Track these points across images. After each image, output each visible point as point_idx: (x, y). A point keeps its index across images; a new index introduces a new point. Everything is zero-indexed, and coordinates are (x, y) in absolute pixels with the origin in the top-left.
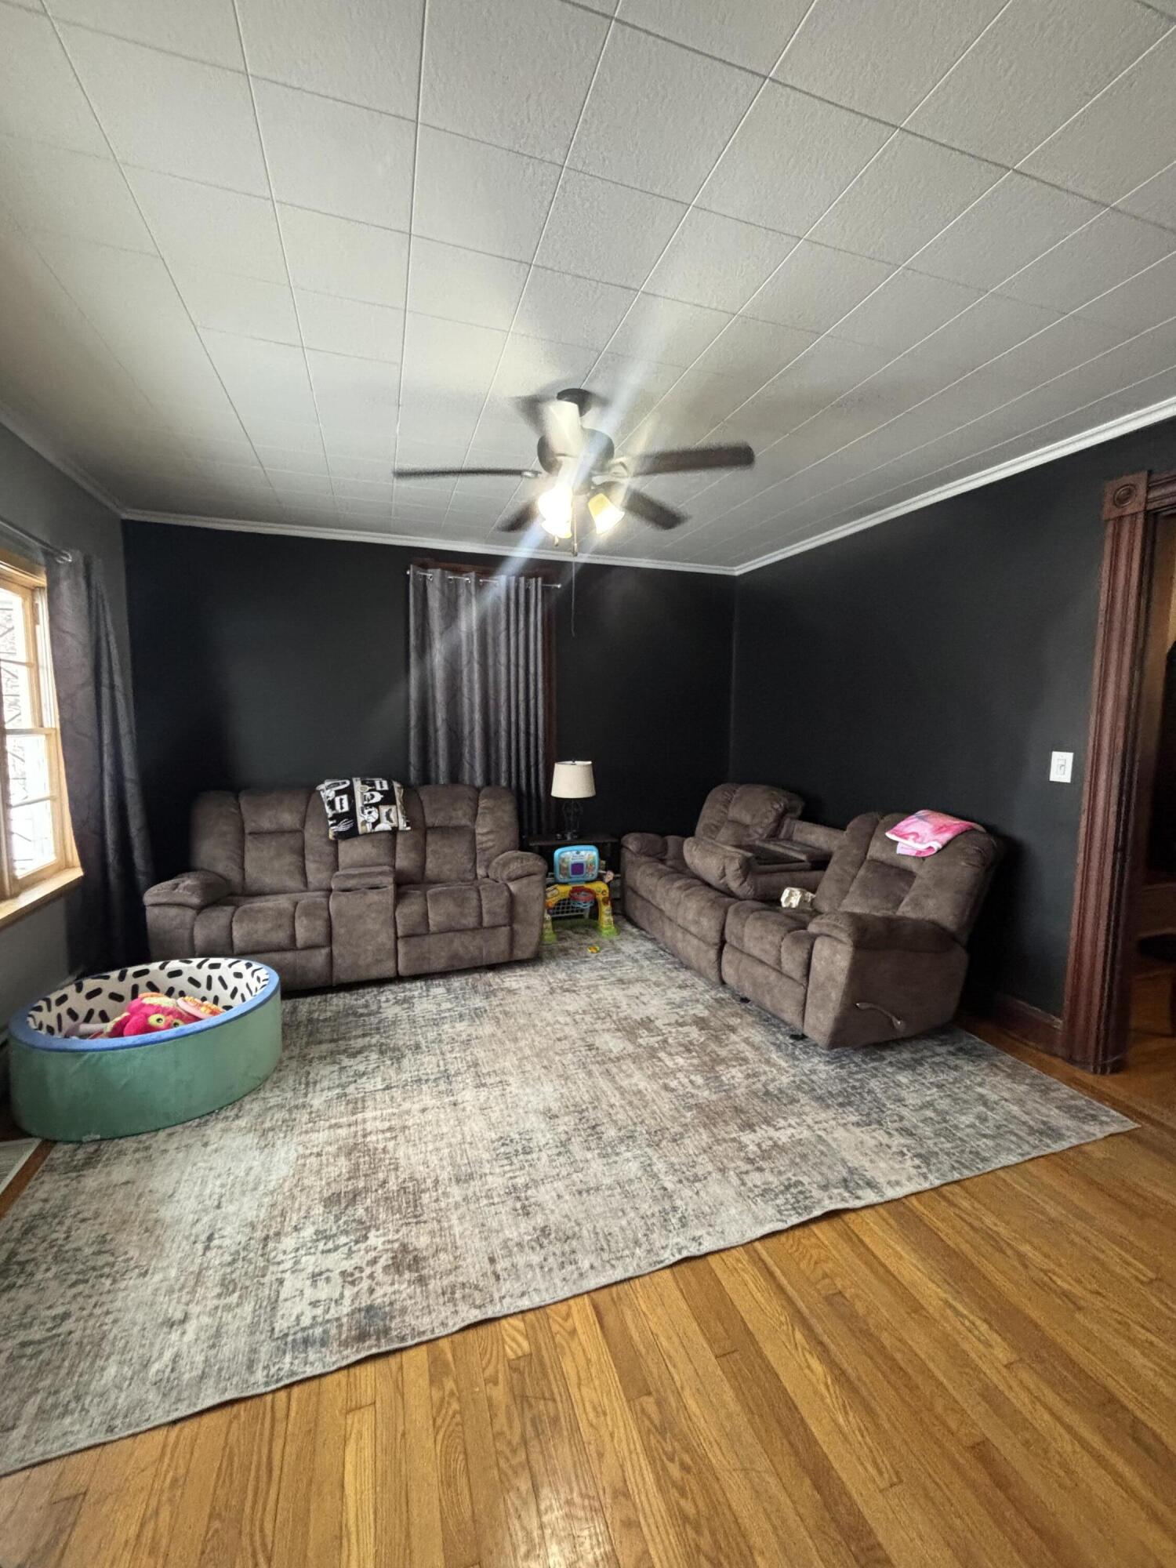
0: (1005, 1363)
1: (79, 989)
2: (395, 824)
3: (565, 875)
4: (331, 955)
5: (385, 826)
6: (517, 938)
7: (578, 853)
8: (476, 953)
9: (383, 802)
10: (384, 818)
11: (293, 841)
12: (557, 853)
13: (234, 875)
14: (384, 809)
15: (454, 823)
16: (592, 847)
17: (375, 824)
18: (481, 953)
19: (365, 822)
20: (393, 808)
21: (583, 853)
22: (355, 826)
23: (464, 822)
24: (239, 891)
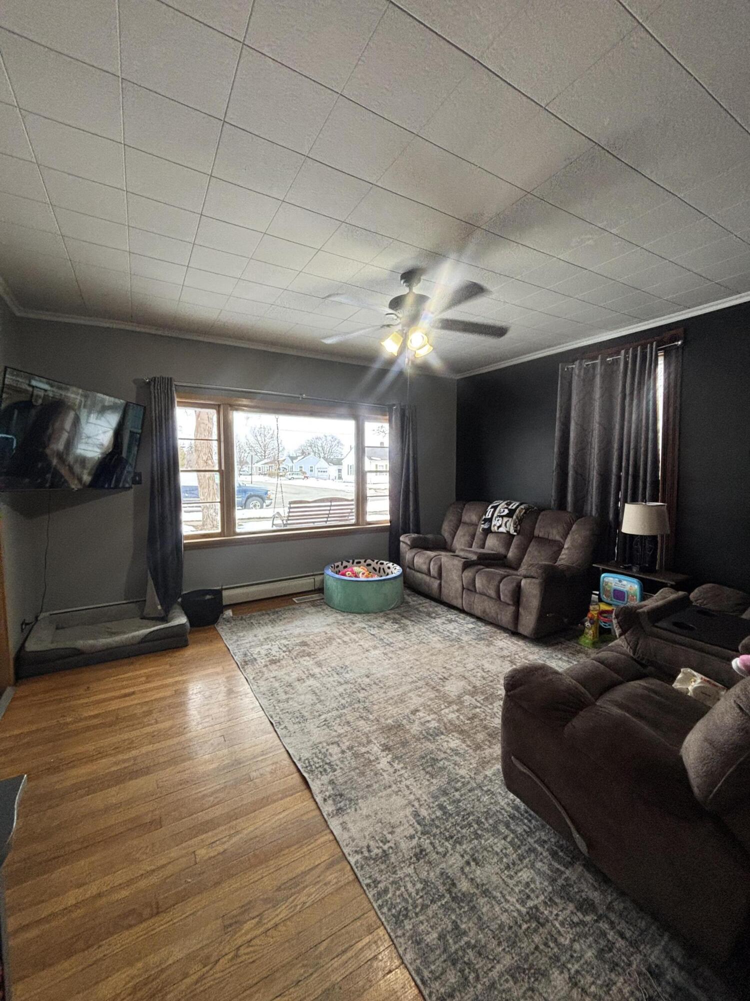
0: (196, 853)
1: (365, 562)
2: (507, 529)
3: (608, 596)
4: (440, 585)
5: (502, 529)
6: (520, 618)
7: (620, 581)
8: (495, 616)
9: (507, 516)
10: (503, 525)
11: (471, 528)
12: (603, 575)
13: (449, 540)
14: (505, 519)
15: (551, 537)
16: (635, 580)
17: (499, 527)
18: (497, 617)
19: (495, 525)
20: (510, 519)
21: (624, 582)
22: (490, 527)
23: (558, 538)
24: (449, 548)
